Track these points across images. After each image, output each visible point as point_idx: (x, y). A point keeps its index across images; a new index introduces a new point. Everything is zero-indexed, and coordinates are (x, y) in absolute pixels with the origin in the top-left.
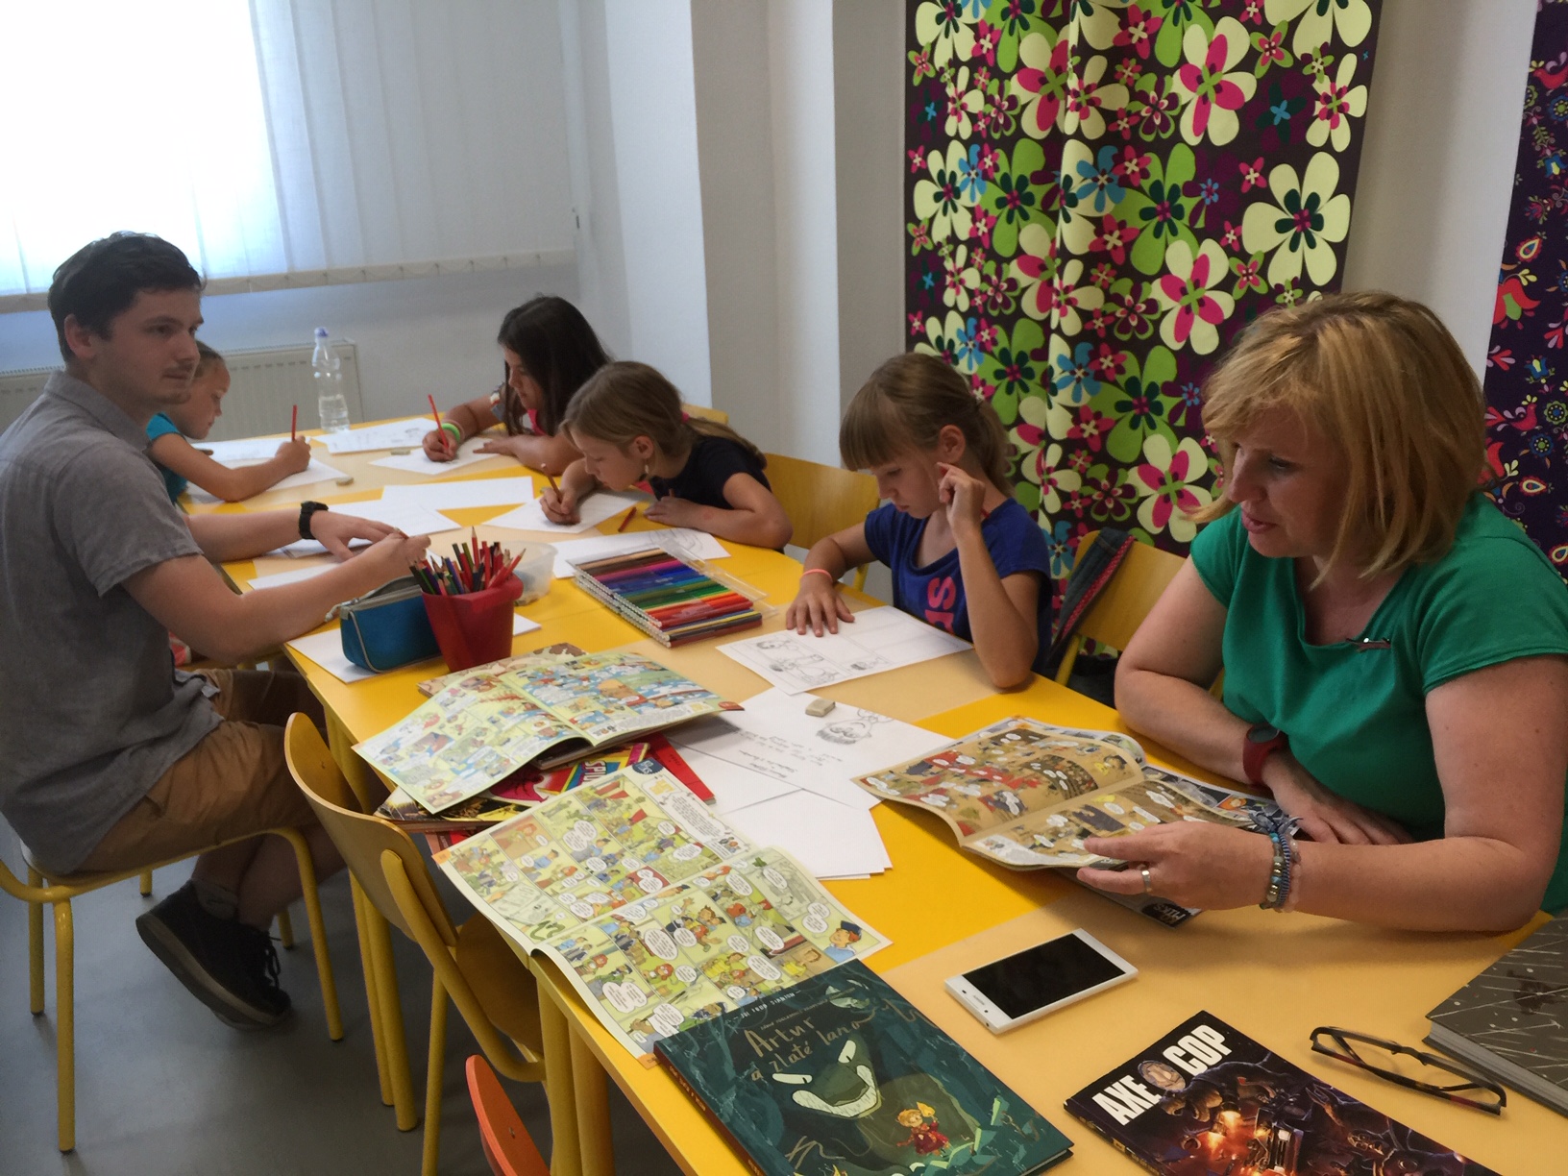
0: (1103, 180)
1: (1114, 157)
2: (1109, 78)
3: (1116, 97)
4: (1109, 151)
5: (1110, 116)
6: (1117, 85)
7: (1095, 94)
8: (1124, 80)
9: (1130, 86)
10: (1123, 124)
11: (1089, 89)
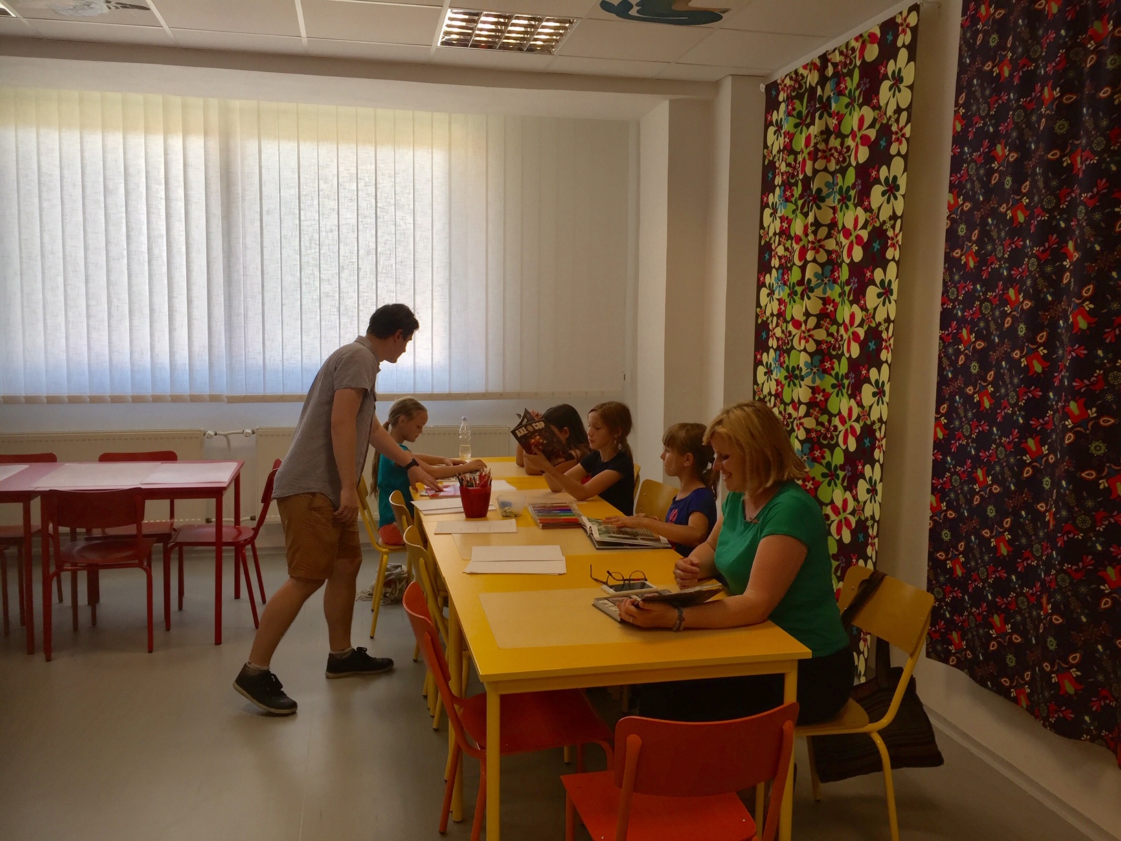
0: (815, 370)
1: (820, 360)
2: (818, 326)
3: (821, 334)
4: (818, 358)
5: (818, 343)
6: (821, 329)
7: (812, 331)
8: (824, 327)
9: (827, 330)
10: (824, 346)
11: (809, 331)
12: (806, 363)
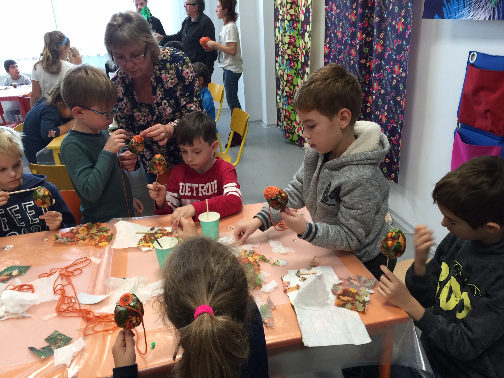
0: (290, 28)
1: (292, 24)
2: (291, 8)
4: (291, 22)
5: (291, 15)
7: (289, 11)
9: (294, 9)
10: (294, 17)
11: (288, 10)
12: (287, 25)
